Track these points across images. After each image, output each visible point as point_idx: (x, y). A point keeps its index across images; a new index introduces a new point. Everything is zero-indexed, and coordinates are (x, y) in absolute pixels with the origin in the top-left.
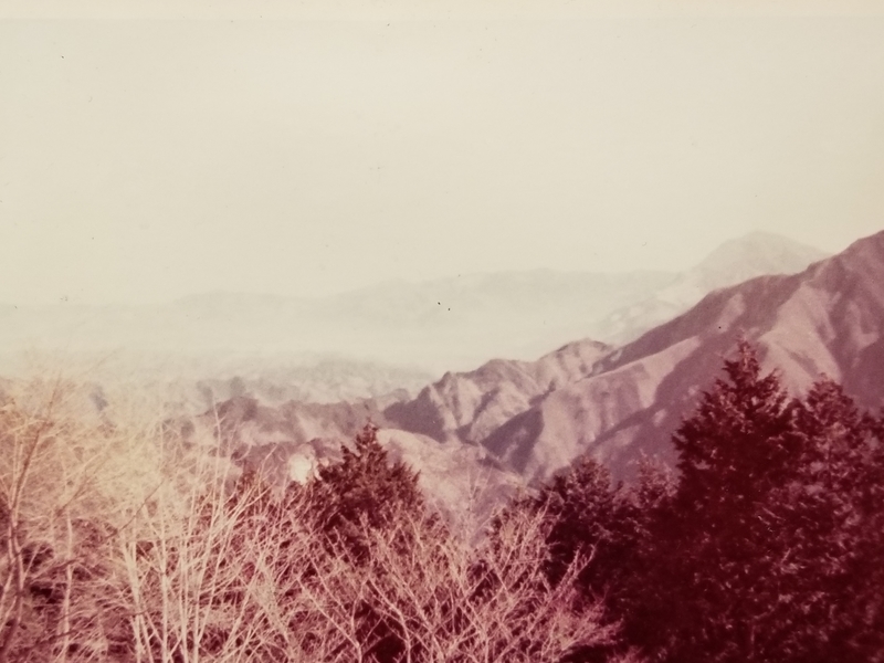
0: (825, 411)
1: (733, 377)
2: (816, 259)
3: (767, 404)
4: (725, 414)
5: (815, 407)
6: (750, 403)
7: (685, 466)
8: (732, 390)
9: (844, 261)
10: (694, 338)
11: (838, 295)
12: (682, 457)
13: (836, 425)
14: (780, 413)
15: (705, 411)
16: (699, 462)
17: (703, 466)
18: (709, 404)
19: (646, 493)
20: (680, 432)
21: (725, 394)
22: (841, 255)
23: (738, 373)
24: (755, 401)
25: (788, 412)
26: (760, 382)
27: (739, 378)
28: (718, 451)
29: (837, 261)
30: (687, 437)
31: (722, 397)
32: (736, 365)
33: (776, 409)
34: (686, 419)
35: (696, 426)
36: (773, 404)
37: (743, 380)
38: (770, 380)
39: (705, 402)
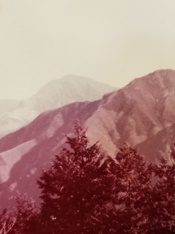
0: (126, 163)
1: (72, 146)
2: (108, 91)
3: (93, 161)
4: (68, 167)
5: (120, 162)
6: (83, 161)
7: (45, 197)
8: (72, 153)
9: (126, 92)
10: (33, 140)
11: (122, 113)
12: (43, 192)
13: (133, 171)
14: (100, 166)
15: (56, 166)
16: (53, 195)
17: (55, 197)
18: (59, 162)
19: (21, 214)
20: (42, 178)
21: (68, 156)
22: (124, 89)
23: (76, 144)
24: (85, 159)
25: (105, 165)
26: (88, 149)
27: (76, 147)
28: (64, 188)
29: (121, 93)
30: (46, 181)
31: (67, 158)
32: (74, 140)
33: (98, 163)
34: (45, 171)
35: (51, 175)
36: (96, 161)
37: (79, 148)
38: (94, 147)
39: (56, 161)
